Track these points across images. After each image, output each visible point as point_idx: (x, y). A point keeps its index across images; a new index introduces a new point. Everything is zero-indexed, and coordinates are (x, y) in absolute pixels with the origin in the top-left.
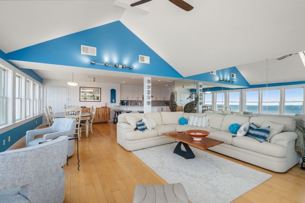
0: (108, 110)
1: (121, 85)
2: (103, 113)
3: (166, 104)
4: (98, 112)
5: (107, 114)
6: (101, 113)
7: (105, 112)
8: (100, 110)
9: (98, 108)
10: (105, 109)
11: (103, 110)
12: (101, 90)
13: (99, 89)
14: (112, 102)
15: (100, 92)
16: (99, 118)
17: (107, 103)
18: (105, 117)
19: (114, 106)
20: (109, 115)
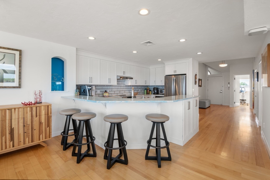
0: (43, 112)
1: (77, 49)
2: (29, 122)
3: (146, 91)
4: (7, 122)
5: (40, 123)
6: (21, 125)
7: (36, 120)
8: (15, 116)
9: (10, 110)
10: (34, 109)
11: (29, 113)
12: (20, 55)
13: (17, 53)
14: (54, 88)
15: (20, 61)
16: (12, 139)
17: (40, 92)
18: (36, 133)
19: (62, 97)
20: (49, 124)
